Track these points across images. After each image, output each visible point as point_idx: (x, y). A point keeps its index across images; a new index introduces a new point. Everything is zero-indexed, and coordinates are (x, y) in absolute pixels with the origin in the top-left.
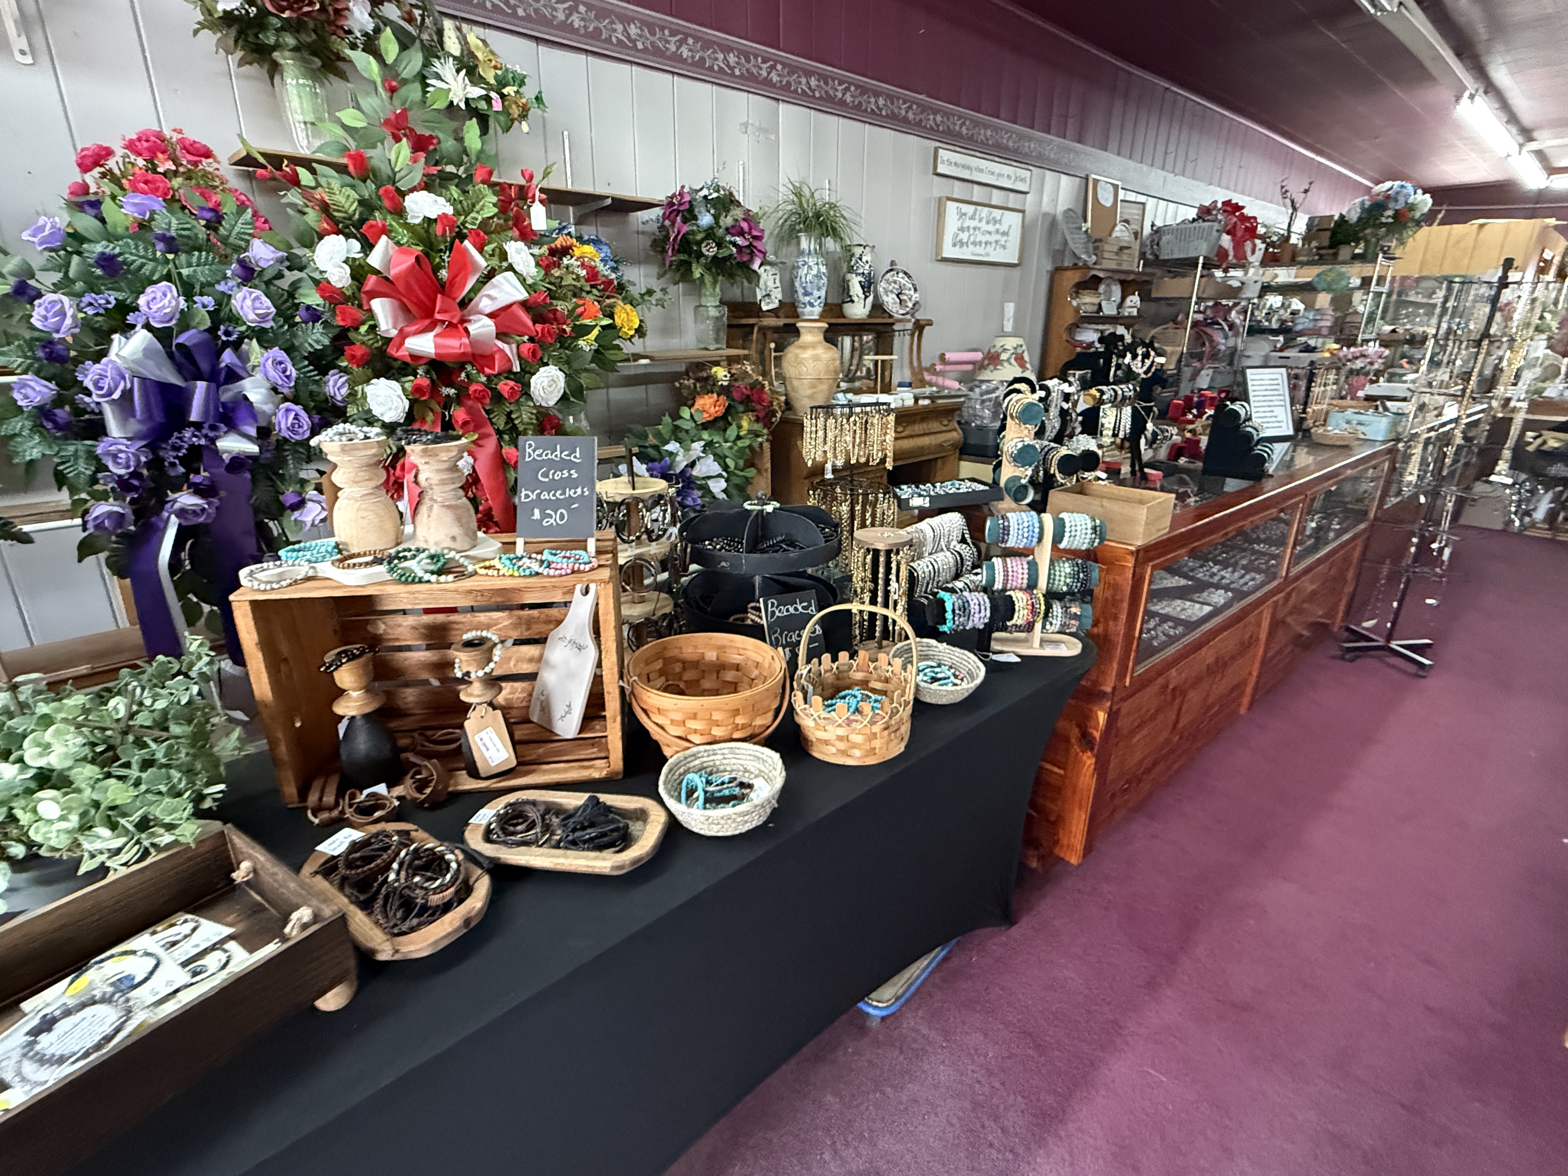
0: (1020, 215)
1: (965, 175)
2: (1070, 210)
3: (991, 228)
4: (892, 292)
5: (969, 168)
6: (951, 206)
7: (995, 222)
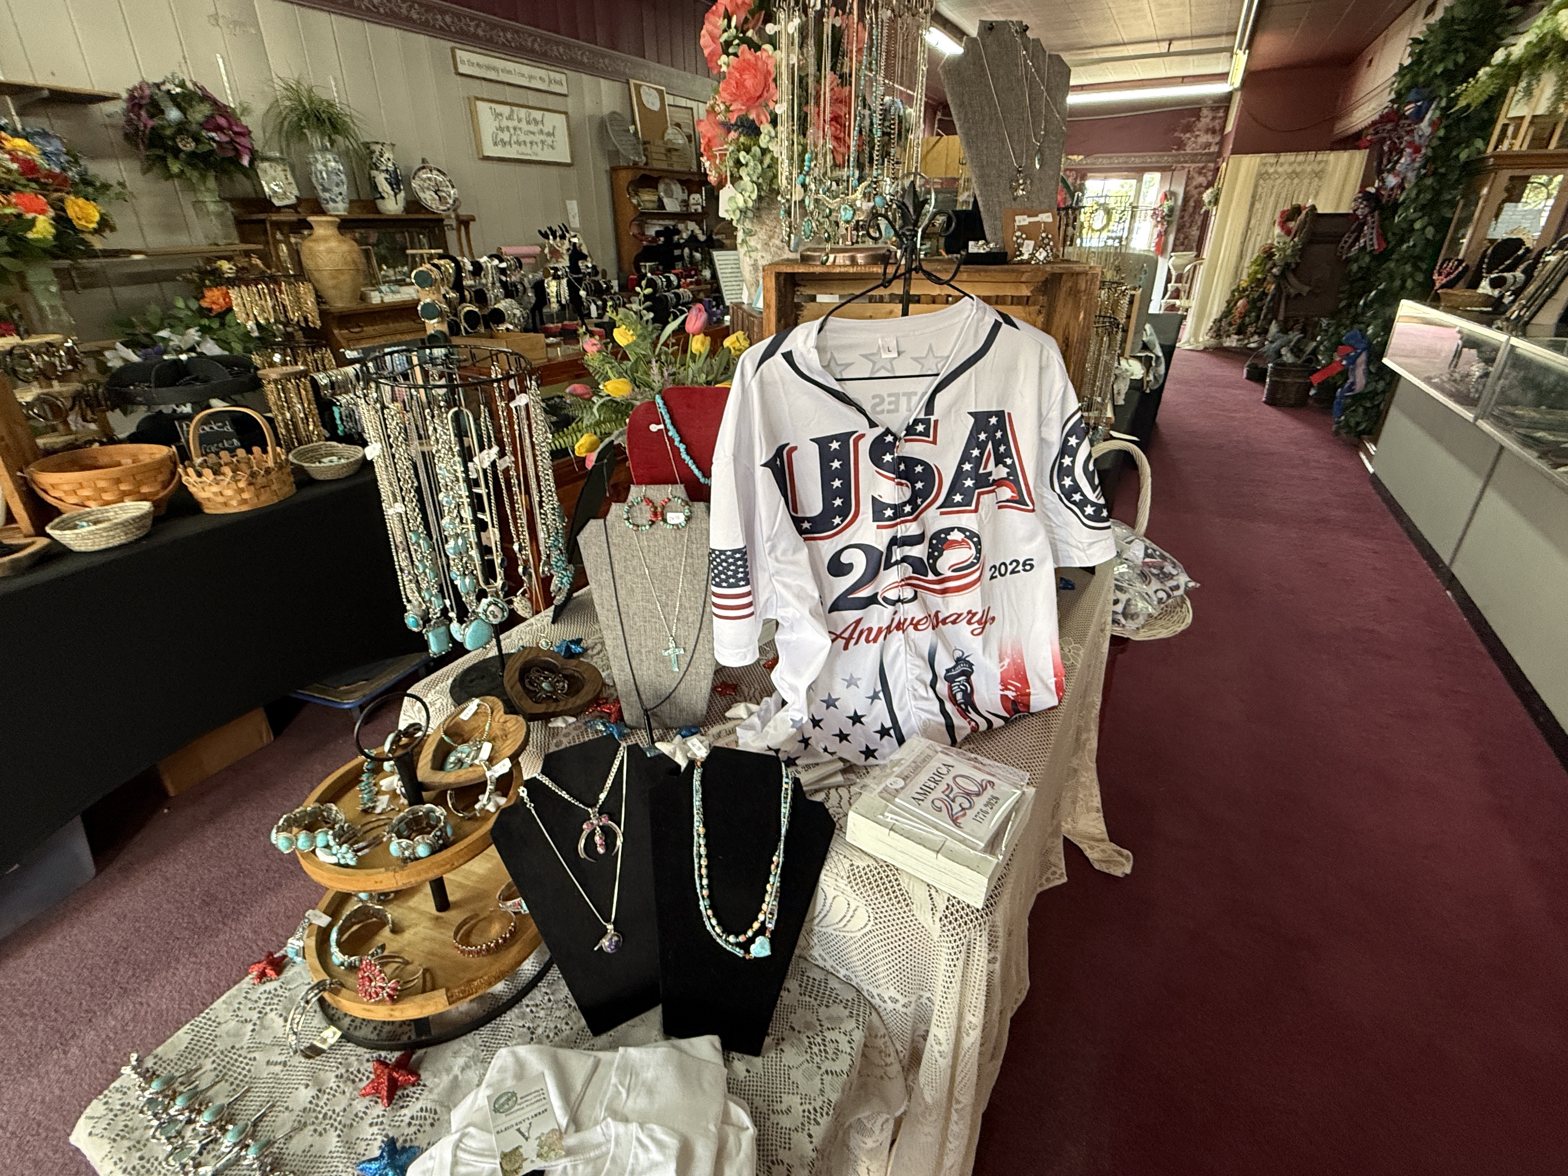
0: (563, 116)
1: (492, 75)
2: (614, 113)
3: (532, 128)
4: (428, 189)
5: (494, 69)
6: (482, 106)
7: (536, 123)
